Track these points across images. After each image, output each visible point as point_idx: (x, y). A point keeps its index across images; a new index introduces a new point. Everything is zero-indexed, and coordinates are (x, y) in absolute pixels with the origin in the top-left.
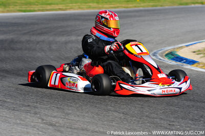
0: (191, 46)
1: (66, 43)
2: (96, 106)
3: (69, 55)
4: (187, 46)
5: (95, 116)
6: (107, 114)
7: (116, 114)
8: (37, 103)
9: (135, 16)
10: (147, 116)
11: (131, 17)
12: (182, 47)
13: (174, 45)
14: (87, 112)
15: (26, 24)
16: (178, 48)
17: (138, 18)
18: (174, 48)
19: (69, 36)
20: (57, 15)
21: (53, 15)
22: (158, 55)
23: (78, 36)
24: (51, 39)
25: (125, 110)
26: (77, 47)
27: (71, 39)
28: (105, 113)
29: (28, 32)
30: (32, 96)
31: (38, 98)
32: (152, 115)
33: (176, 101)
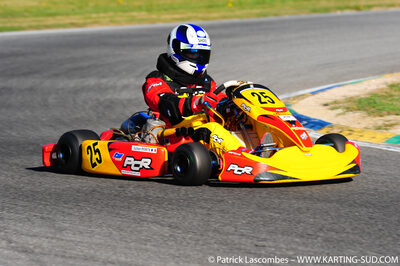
0: (321, 94)
1: (76, 91)
2: (118, 214)
3: (79, 116)
4: (313, 93)
5: (114, 232)
6: (139, 229)
7: (155, 228)
10: (215, 231)
12: (303, 96)
13: (290, 91)
14: (100, 226)
16: (294, 98)
18: (288, 99)
19: (83, 77)
20: (64, 36)
21: (57, 36)
23: (103, 77)
24: (47, 83)
25: (175, 220)
26: (97, 100)
27: (87, 83)
28: (133, 226)
32: (226, 229)
33: (276, 201)
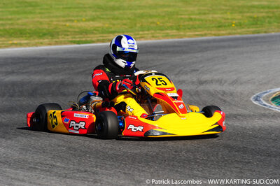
8: (97, 167)
9: (230, 47)
11: (224, 47)
15: (81, 60)
17: (233, 50)
22: (261, 99)
29: (84, 71)
30: (89, 157)
31: (98, 160)
